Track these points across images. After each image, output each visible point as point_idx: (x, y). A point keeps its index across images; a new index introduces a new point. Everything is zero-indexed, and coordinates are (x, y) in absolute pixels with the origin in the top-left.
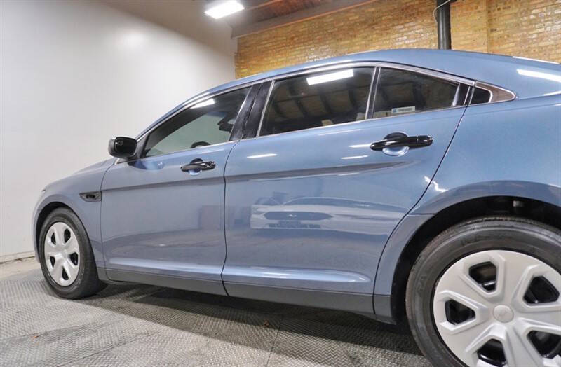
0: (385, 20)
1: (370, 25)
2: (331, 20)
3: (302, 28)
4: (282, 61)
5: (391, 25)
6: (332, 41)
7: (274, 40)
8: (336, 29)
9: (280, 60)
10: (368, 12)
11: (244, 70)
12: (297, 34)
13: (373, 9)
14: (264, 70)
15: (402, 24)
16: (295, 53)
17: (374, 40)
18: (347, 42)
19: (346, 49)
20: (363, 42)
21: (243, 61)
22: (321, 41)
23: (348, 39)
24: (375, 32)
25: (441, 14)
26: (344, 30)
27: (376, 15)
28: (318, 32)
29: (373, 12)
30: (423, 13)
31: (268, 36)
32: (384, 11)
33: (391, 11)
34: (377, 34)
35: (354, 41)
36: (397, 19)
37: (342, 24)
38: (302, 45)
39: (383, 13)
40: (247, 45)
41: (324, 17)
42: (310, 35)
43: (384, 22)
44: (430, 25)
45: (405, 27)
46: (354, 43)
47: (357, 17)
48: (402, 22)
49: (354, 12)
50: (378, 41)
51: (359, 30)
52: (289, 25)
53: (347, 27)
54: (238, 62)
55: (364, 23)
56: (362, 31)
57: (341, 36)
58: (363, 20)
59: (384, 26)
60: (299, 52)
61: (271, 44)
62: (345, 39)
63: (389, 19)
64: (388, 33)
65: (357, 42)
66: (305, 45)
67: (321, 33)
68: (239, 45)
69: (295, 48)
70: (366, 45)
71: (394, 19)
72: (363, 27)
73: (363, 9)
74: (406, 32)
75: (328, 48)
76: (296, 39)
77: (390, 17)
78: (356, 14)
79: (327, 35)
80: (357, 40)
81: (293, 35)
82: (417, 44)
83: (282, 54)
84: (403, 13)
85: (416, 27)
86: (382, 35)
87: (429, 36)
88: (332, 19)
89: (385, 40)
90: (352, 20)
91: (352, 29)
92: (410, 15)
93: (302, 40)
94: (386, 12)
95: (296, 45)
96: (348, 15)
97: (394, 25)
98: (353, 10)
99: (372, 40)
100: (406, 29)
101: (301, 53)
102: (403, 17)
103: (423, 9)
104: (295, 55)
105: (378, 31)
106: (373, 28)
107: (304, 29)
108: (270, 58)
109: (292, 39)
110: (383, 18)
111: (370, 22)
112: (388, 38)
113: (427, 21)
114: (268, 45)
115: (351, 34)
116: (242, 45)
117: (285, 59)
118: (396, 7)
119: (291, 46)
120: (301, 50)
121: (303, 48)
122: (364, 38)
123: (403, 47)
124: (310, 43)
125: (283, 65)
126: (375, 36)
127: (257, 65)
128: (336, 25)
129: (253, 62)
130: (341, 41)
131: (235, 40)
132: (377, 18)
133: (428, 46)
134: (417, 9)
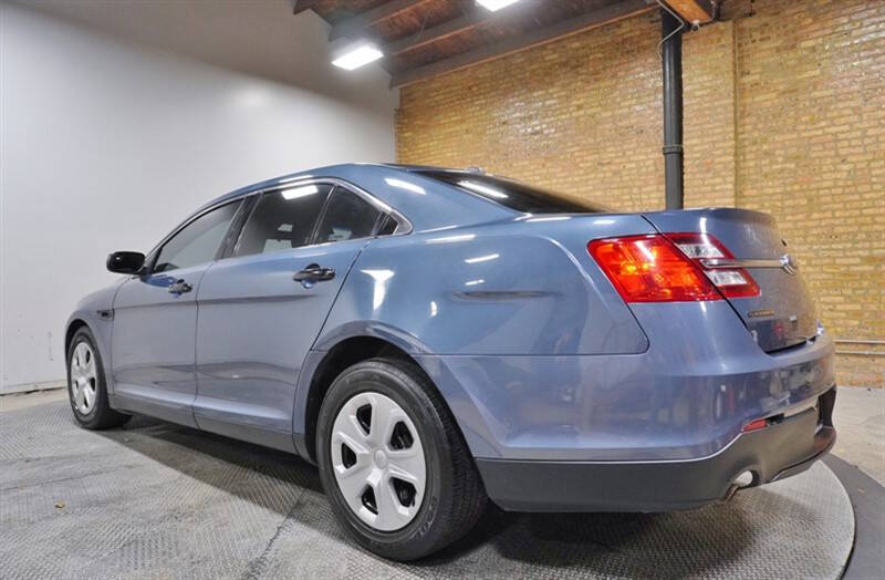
0: (594, 60)
1: (573, 68)
2: (520, 60)
3: (483, 73)
4: (456, 121)
5: (601, 67)
6: (523, 91)
7: (448, 90)
8: (528, 74)
9: (453, 119)
10: (571, 49)
11: (406, 135)
12: (477, 82)
13: (577, 44)
14: (433, 134)
15: (617, 66)
16: (474, 109)
17: (578, 90)
18: (541, 93)
19: (541, 103)
20: (563, 93)
21: (406, 121)
22: (506, 93)
23: (542, 89)
24: (580, 78)
25: (667, 52)
26: (538, 75)
27: (581, 52)
28: (504, 78)
29: (577, 49)
30: (645, 48)
31: (439, 84)
32: (592, 46)
33: (602, 47)
34: (582, 80)
35: (551, 91)
36: (610, 58)
37: (536, 66)
38: (482, 97)
39: (590, 49)
40: (412, 97)
41: (512, 56)
42: (494, 83)
43: (591, 64)
44: (654, 66)
45: (620, 71)
46: (551, 94)
47: (556, 56)
48: (617, 62)
49: (552, 49)
50: (584, 91)
51: (557, 76)
52: (466, 69)
53: (542, 71)
54: (399, 123)
55: (564, 64)
56: (562, 76)
57: (534, 84)
58: (563, 60)
59: (591, 69)
60: (478, 108)
61: (442, 97)
62: (539, 90)
63: (600, 59)
64: (597, 80)
65: (554, 93)
66: (485, 98)
67: (507, 79)
68: (402, 98)
69: (472, 102)
70: (568, 97)
71: (605, 59)
72: (564, 70)
73: (564, 43)
74: (622, 77)
75: (517, 102)
76: (475, 89)
77: (600, 55)
78: (555, 51)
79: (516, 83)
80: (556, 89)
81: (472, 83)
82: (637, 95)
83: (456, 111)
84: (618, 49)
85: (637, 70)
86: (588, 82)
87: (654, 83)
88: (522, 59)
89: (593, 89)
90: (549, 61)
91: (546, 74)
92: (628, 52)
94: (595, 48)
95: (476, 98)
96: (544, 53)
97: (605, 68)
98: (551, 46)
99: (575, 90)
100: (622, 73)
101: (482, 109)
102: (618, 55)
103: (646, 42)
104: (473, 112)
105: (583, 77)
106: (577, 73)
107: (485, 75)
108: (441, 116)
109: (470, 88)
110: (591, 58)
111: (573, 63)
112: (596, 86)
113: (651, 60)
114: (438, 98)
115: (547, 79)
116: (406, 98)
117: (459, 117)
118: (609, 41)
119: (469, 100)
120: (481, 105)
121: (483, 101)
122: (564, 87)
123: (618, 100)
124: (492, 94)
125: (458, 128)
126: (579, 84)
127: (424, 126)
128: (528, 68)
129: (419, 122)
130: (534, 91)
131: (396, 91)
132: (583, 57)
133: (652, 98)
134: (638, 42)
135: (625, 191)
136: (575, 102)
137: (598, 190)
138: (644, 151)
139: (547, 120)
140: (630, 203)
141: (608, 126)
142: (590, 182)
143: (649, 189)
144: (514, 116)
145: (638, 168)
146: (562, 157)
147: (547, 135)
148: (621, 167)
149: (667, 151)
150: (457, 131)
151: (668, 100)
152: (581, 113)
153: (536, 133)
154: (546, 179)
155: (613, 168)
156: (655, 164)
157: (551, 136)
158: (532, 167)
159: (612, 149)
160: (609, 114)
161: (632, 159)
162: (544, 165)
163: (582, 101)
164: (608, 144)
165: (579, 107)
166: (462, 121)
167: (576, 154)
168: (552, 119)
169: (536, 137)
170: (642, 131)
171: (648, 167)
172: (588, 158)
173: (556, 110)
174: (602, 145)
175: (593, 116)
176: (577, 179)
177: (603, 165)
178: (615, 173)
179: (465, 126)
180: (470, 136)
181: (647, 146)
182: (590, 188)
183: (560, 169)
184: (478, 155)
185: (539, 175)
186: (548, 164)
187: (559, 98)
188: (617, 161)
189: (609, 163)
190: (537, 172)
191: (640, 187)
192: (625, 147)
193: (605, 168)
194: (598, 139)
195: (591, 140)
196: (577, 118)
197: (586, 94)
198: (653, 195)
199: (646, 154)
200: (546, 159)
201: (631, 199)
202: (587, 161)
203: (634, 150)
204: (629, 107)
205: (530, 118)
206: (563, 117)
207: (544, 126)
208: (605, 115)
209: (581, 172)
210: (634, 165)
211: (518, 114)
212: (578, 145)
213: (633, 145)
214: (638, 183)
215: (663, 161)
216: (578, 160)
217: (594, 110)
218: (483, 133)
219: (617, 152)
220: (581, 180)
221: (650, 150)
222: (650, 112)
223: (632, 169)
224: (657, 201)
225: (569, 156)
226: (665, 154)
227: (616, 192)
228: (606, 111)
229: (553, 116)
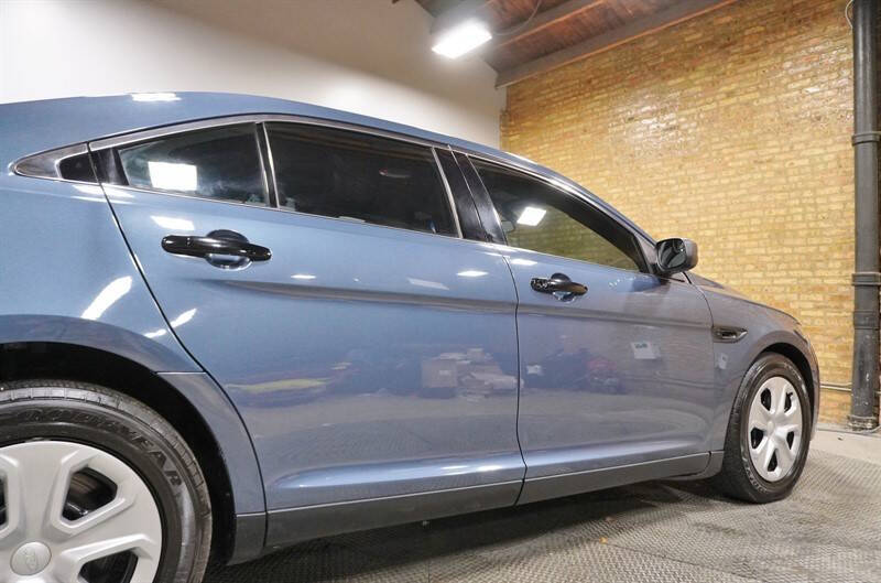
0: (750, 35)
1: (722, 48)
2: (653, 44)
3: (606, 63)
4: (572, 120)
5: (760, 43)
6: (655, 80)
7: (562, 86)
8: (662, 60)
9: (568, 118)
10: (720, 25)
11: (513, 138)
12: (599, 73)
13: (729, 19)
14: (544, 135)
15: (783, 40)
16: (594, 104)
17: (728, 73)
18: (679, 80)
19: (678, 93)
20: (709, 79)
21: (513, 123)
22: (634, 84)
23: (680, 76)
24: (730, 59)
25: (860, 12)
26: (676, 60)
27: (733, 28)
28: (632, 67)
29: (728, 24)
30: (824, 14)
31: (552, 80)
32: (749, 18)
33: (761, 18)
34: (734, 61)
35: (692, 77)
36: (774, 32)
37: (673, 50)
38: (603, 90)
39: (746, 22)
40: (520, 97)
41: (642, 39)
42: (619, 73)
43: (747, 40)
44: (839, 35)
45: (788, 45)
46: (691, 81)
47: (699, 35)
48: (784, 35)
49: (694, 28)
50: (737, 74)
51: (700, 58)
52: (584, 60)
53: (680, 54)
54: (504, 126)
55: (711, 44)
56: (707, 59)
57: (669, 71)
58: (709, 39)
59: (747, 47)
60: (598, 103)
61: (556, 94)
62: (676, 77)
63: (759, 33)
64: (754, 59)
65: (696, 79)
66: (608, 92)
67: (636, 68)
68: (509, 98)
69: (592, 97)
70: (714, 83)
71: (767, 32)
72: (710, 51)
73: (710, 20)
74: (790, 53)
75: (647, 93)
76: (594, 82)
77: (762, 29)
78: (697, 30)
79: (646, 71)
80: (698, 75)
81: (591, 76)
82: (812, 73)
83: (572, 108)
84: (785, 19)
85: (812, 42)
86: (743, 62)
87: (838, 56)
88: (656, 42)
89: (748, 71)
90: (690, 42)
91: (691, 57)
92: (799, 21)
93: (605, 84)
94: (752, 21)
95: (596, 92)
96: (683, 32)
97: (766, 44)
98: (693, 24)
99: (724, 74)
100: (791, 48)
101: (602, 105)
102: (786, 26)
103: (826, 7)
104: (592, 109)
105: (736, 57)
106: (728, 52)
107: (608, 65)
108: (553, 116)
109: (589, 81)
110: (747, 33)
111: (723, 41)
112: (754, 66)
113: (833, 28)
114: (551, 95)
115: (686, 65)
116: (514, 98)
117: (576, 116)
118: (771, 10)
119: (587, 95)
120: (602, 100)
121: (606, 95)
122: (710, 71)
123: (784, 81)
124: (616, 86)
125: (574, 128)
126: (730, 66)
127: (532, 128)
128: (663, 53)
129: (528, 124)
130: (669, 77)
131: (502, 92)
132: (736, 33)
133: (835, 75)
134: (814, 8)
135: (793, 194)
136: (725, 89)
137: (756, 194)
138: (821, 143)
139: (687, 112)
140: (800, 210)
141: (771, 115)
142: (742, 185)
143: (827, 191)
144: (644, 110)
145: (812, 166)
146: (706, 155)
147: (686, 130)
148: (787, 165)
149: (859, 139)
150: (572, 132)
151: (861, 75)
152: (733, 100)
153: (672, 129)
154: (684, 182)
155: (776, 166)
156: (838, 159)
157: (690, 131)
158: (666, 169)
159: (775, 143)
160: (772, 99)
161: (803, 153)
162: (680, 167)
163: (733, 87)
164: (769, 137)
165: (730, 94)
166: (579, 120)
167: (725, 151)
168: (693, 110)
169: (672, 134)
170: (819, 119)
171: (826, 163)
172: (740, 155)
173: (699, 99)
174: (760, 138)
175: (747, 104)
176: (725, 181)
177: (761, 162)
178: (779, 172)
179: (581, 126)
180: (588, 136)
181: (825, 136)
182: (744, 192)
183: (702, 171)
184: (597, 157)
185: (675, 178)
186: (687, 165)
187: (702, 85)
188: (782, 157)
189: (769, 161)
190: (671, 175)
191: (814, 190)
192: (794, 139)
193: (764, 168)
194: (755, 132)
195: (746, 134)
196: (727, 108)
197: (740, 77)
198: (833, 199)
199: (825, 147)
200: (685, 159)
201: (801, 205)
202: (739, 160)
203: (806, 143)
204: (800, 89)
205: (664, 111)
206: (708, 107)
207: (683, 120)
208: (764, 101)
209: (731, 173)
210: (806, 162)
211: (648, 108)
212: (727, 140)
213: (804, 138)
214: (812, 184)
215: (852, 154)
216: (727, 159)
217: (748, 97)
218: (604, 131)
219: (781, 147)
220: (731, 183)
221: (830, 141)
222: (830, 93)
223: (803, 167)
224: (840, 207)
225: (714, 154)
226: (855, 144)
227: (779, 196)
228: (767, 95)
229: (693, 107)
